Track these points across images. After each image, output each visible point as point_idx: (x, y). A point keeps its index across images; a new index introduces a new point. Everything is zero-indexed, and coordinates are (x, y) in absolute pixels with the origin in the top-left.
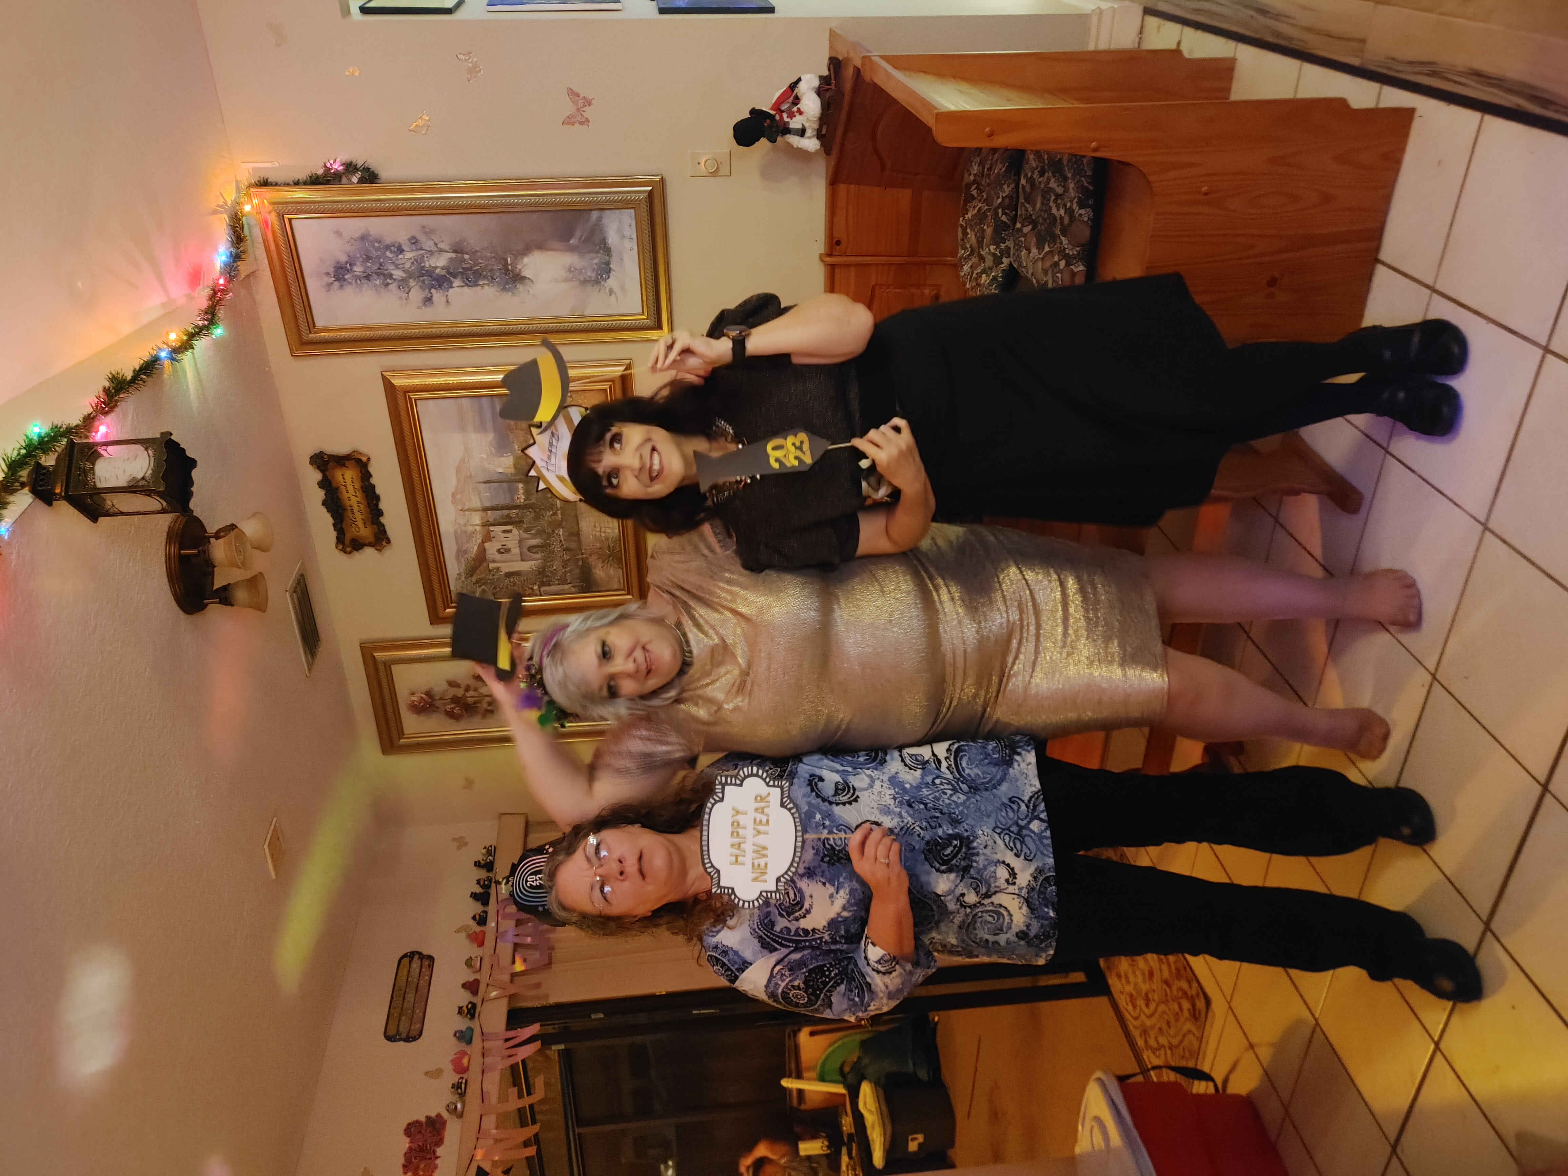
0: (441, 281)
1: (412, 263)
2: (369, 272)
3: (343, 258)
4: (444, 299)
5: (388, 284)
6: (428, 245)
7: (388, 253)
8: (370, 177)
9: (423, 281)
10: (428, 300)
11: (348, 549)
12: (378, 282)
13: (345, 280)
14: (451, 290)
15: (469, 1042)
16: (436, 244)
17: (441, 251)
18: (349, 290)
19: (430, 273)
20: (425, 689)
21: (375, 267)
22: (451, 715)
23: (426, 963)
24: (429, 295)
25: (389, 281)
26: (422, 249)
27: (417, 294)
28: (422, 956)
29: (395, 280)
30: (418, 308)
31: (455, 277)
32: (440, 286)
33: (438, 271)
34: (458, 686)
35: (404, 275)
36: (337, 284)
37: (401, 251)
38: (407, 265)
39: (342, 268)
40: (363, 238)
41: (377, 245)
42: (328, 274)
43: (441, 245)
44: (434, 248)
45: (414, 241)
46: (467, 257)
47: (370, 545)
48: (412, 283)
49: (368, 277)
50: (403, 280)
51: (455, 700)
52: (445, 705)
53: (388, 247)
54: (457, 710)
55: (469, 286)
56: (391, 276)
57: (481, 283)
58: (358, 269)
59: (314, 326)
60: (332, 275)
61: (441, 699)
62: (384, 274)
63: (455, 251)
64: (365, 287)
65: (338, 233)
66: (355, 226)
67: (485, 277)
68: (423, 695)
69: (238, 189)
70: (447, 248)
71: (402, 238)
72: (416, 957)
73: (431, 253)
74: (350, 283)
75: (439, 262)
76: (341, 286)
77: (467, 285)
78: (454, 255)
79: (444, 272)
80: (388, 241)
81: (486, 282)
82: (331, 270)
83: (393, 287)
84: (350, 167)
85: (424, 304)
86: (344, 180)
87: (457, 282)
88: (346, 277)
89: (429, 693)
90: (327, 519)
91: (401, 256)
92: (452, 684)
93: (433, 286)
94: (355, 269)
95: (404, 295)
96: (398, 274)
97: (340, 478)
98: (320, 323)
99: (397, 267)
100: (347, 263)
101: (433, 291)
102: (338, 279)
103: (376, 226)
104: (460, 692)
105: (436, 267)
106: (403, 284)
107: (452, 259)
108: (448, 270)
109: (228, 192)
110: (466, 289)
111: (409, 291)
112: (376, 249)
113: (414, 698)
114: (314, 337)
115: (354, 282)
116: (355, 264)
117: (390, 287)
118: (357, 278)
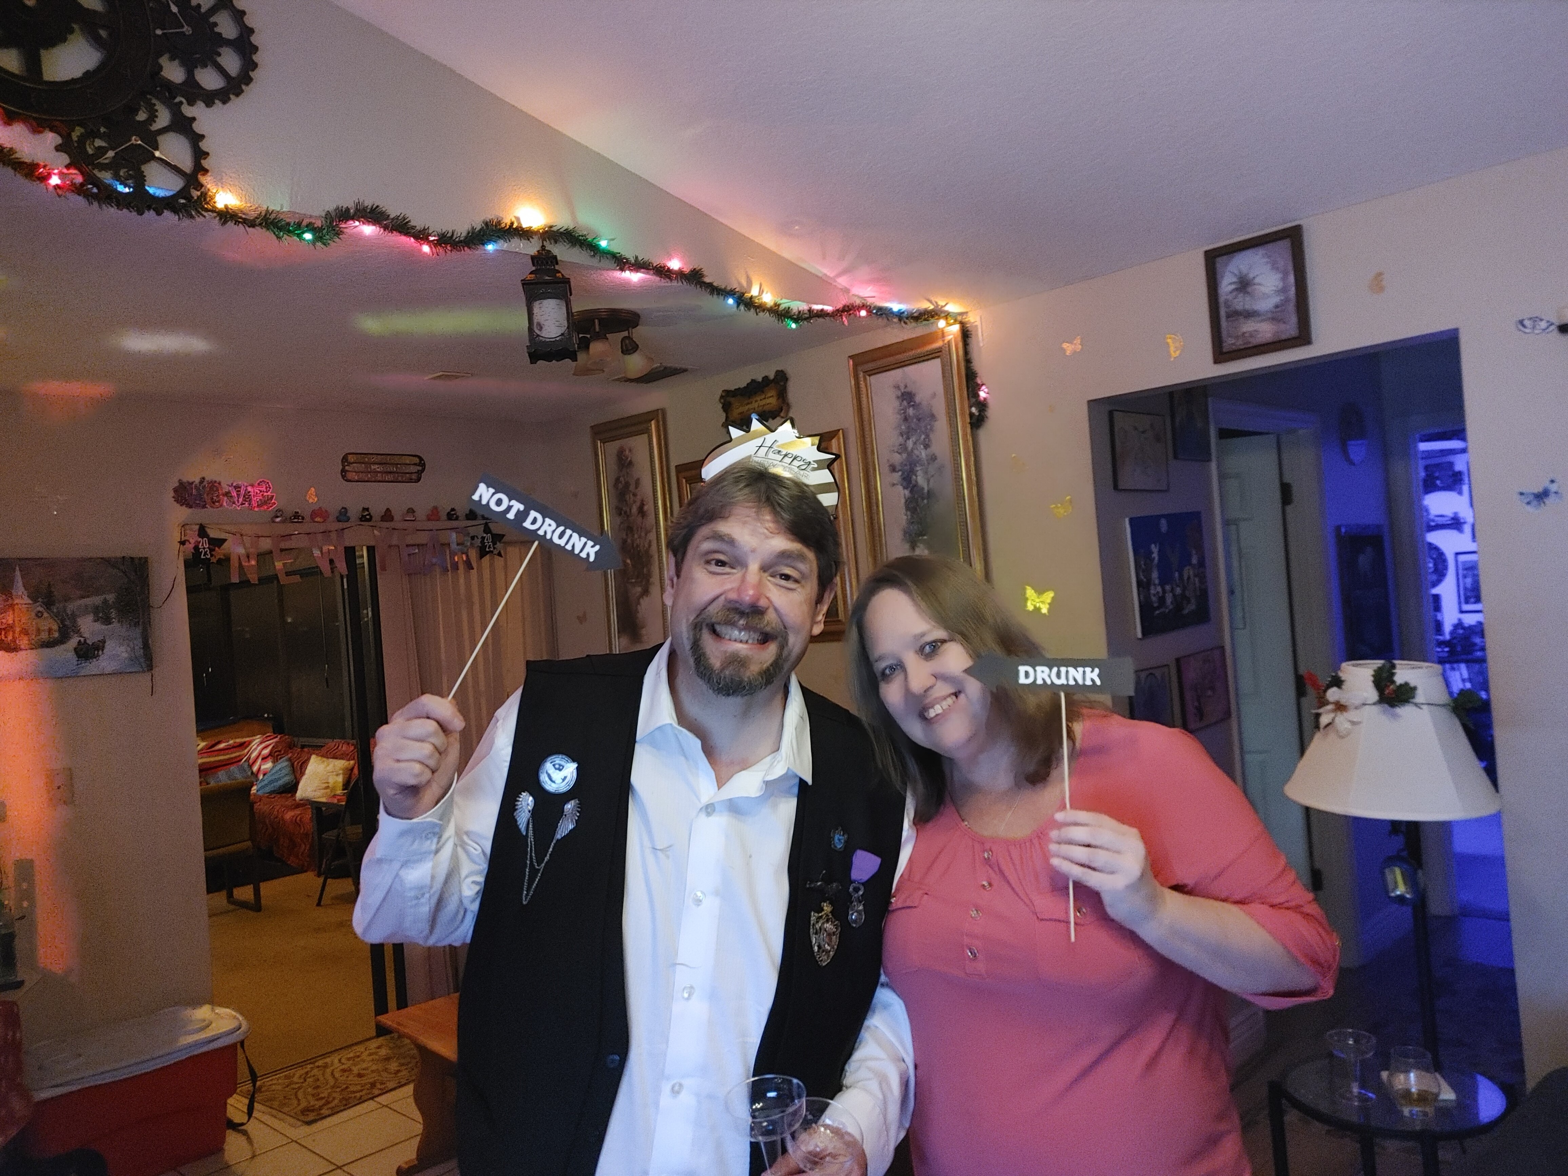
0: (908, 480)
1: (918, 456)
2: (910, 420)
3: (918, 399)
4: (895, 482)
5: (902, 436)
6: (932, 470)
7: (923, 437)
8: (977, 422)
9: (906, 465)
10: (893, 469)
11: (722, 401)
12: (903, 427)
13: (903, 400)
14: (900, 488)
15: (337, 520)
16: (933, 476)
17: (928, 481)
18: (896, 403)
19: (912, 471)
20: (633, 460)
21: (913, 426)
22: (617, 480)
23: (414, 477)
24: (897, 470)
25: (905, 437)
26: (929, 464)
27: (897, 459)
28: (420, 473)
29: (906, 442)
30: (888, 460)
31: (911, 492)
32: (904, 479)
33: (914, 477)
34: (636, 488)
35: (910, 449)
36: (900, 394)
37: (926, 446)
38: (916, 452)
39: (911, 398)
40: (933, 417)
41: (928, 427)
43: (932, 481)
44: (930, 474)
45: (933, 458)
46: (925, 501)
47: (727, 417)
48: (905, 455)
49: (906, 419)
50: (906, 449)
51: (627, 485)
52: (623, 476)
53: (927, 436)
54: (620, 486)
55: (906, 502)
56: (908, 438)
57: (909, 513)
58: (911, 411)
59: (870, 375)
60: (906, 390)
61: (627, 473)
62: (908, 433)
63: (928, 492)
64: (898, 416)
65: (934, 395)
66: (940, 407)
67: (912, 516)
68: (629, 459)
69: (962, 314)
70: (931, 486)
71: (935, 448)
72: (420, 468)
73: (926, 473)
74: (901, 404)
75: (920, 479)
76: (898, 397)
77: (906, 501)
78: (926, 491)
79: (913, 482)
80: (931, 436)
81: (909, 517)
82: (909, 390)
83: (901, 440)
84: (982, 406)
85: (890, 466)
86: (973, 400)
87: (907, 492)
88: (905, 402)
89: (631, 463)
90: (743, 383)
91: (922, 446)
92: (638, 482)
93: (903, 474)
94: (911, 409)
95: (896, 450)
96: (910, 444)
97: (770, 395)
98: (873, 380)
99: (915, 443)
100: (915, 402)
101: (900, 473)
102: (903, 394)
103: (941, 425)
104: (632, 488)
105: (916, 476)
106: (903, 448)
107: (923, 489)
108: (916, 485)
109: (953, 308)
110: (903, 501)
111: (899, 453)
112: (926, 427)
113: (627, 452)
114: (861, 375)
115: (902, 408)
116: (914, 409)
117: (901, 438)
118: (905, 410)
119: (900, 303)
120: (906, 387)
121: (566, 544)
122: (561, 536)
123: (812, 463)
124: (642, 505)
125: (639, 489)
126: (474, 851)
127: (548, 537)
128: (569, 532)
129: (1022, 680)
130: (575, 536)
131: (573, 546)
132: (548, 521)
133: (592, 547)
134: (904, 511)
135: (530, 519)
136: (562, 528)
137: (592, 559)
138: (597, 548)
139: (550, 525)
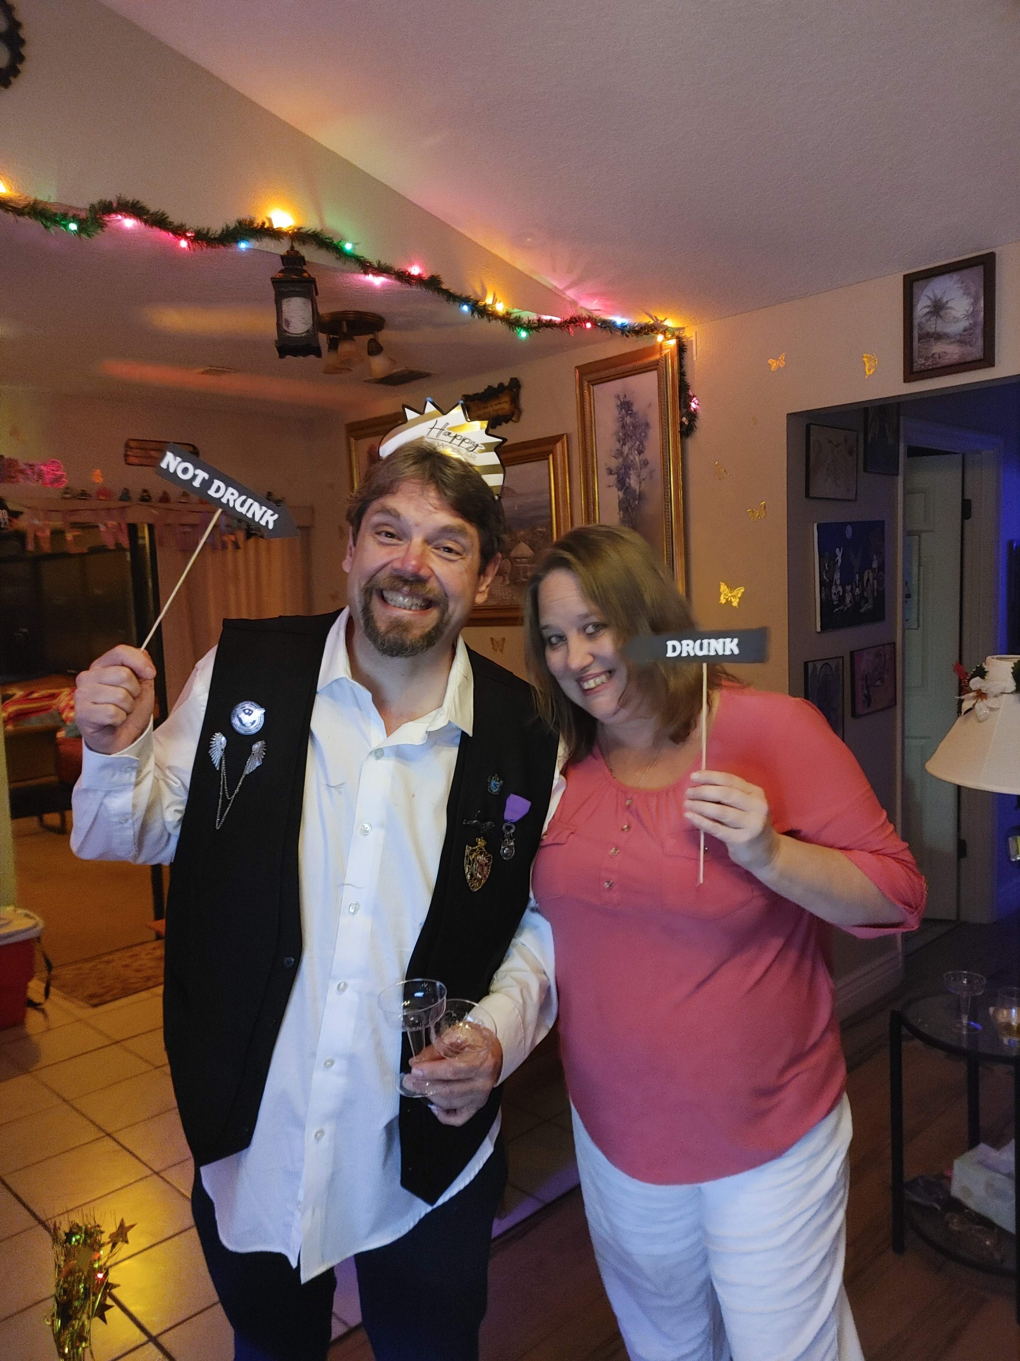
0: (622, 483)
1: (632, 461)
2: (627, 428)
3: (635, 408)
4: (611, 484)
5: (620, 442)
6: (644, 473)
7: (638, 443)
8: (687, 431)
9: (621, 468)
10: (610, 472)
12: (621, 434)
13: (621, 409)
14: (615, 489)
15: (121, 499)
16: (644, 479)
17: (640, 484)
18: (616, 412)
19: (627, 475)
21: (629, 433)
24: (613, 473)
26: (641, 468)
27: (614, 463)
29: (622, 447)
30: (606, 464)
31: (624, 493)
32: (619, 481)
33: (628, 480)
35: (625, 454)
36: (619, 403)
37: (640, 452)
38: (631, 457)
39: (629, 407)
40: (647, 425)
41: (643, 434)
43: (643, 483)
44: (642, 477)
45: (645, 463)
46: (637, 502)
48: (621, 460)
49: (623, 426)
50: (622, 453)
53: (641, 443)
56: (624, 444)
57: (621, 512)
58: (628, 420)
59: (593, 385)
60: (625, 400)
62: (625, 439)
63: (640, 493)
64: (617, 424)
65: (650, 405)
66: (654, 417)
67: (624, 515)
69: (679, 329)
70: (642, 488)
71: (647, 455)
73: (639, 476)
74: (620, 413)
75: (633, 482)
76: (618, 406)
77: (620, 502)
78: (637, 493)
79: (627, 485)
80: (645, 443)
81: (622, 516)
82: (627, 399)
83: (618, 446)
84: (693, 416)
85: (608, 469)
86: (684, 410)
87: (621, 494)
88: (623, 410)
90: (480, 389)
91: (636, 452)
93: (618, 476)
94: (628, 417)
95: (613, 454)
96: (626, 449)
97: (504, 400)
98: (595, 389)
99: (630, 449)
100: (632, 411)
101: (616, 476)
102: (622, 403)
103: (655, 434)
105: (630, 479)
106: (620, 453)
107: (635, 491)
108: (629, 487)
109: (670, 323)
110: (617, 501)
111: (616, 458)
112: (640, 434)
114: (586, 384)
115: (620, 416)
116: (631, 417)
117: (618, 443)
118: (623, 419)
119: (623, 317)
120: (625, 396)
121: (247, 511)
122: (242, 505)
123: (480, 445)
126: (174, 784)
127: (231, 505)
128: (250, 501)
129: (670, 654)
130: (256, 505)
131: (254, 515)
132: (231, 490)
133: (272, 515)
134: (618, 511)
135: (214, 487)
136: (244, 497)
137: (271, 526)
138: (276, 516)
139: (232, 494)
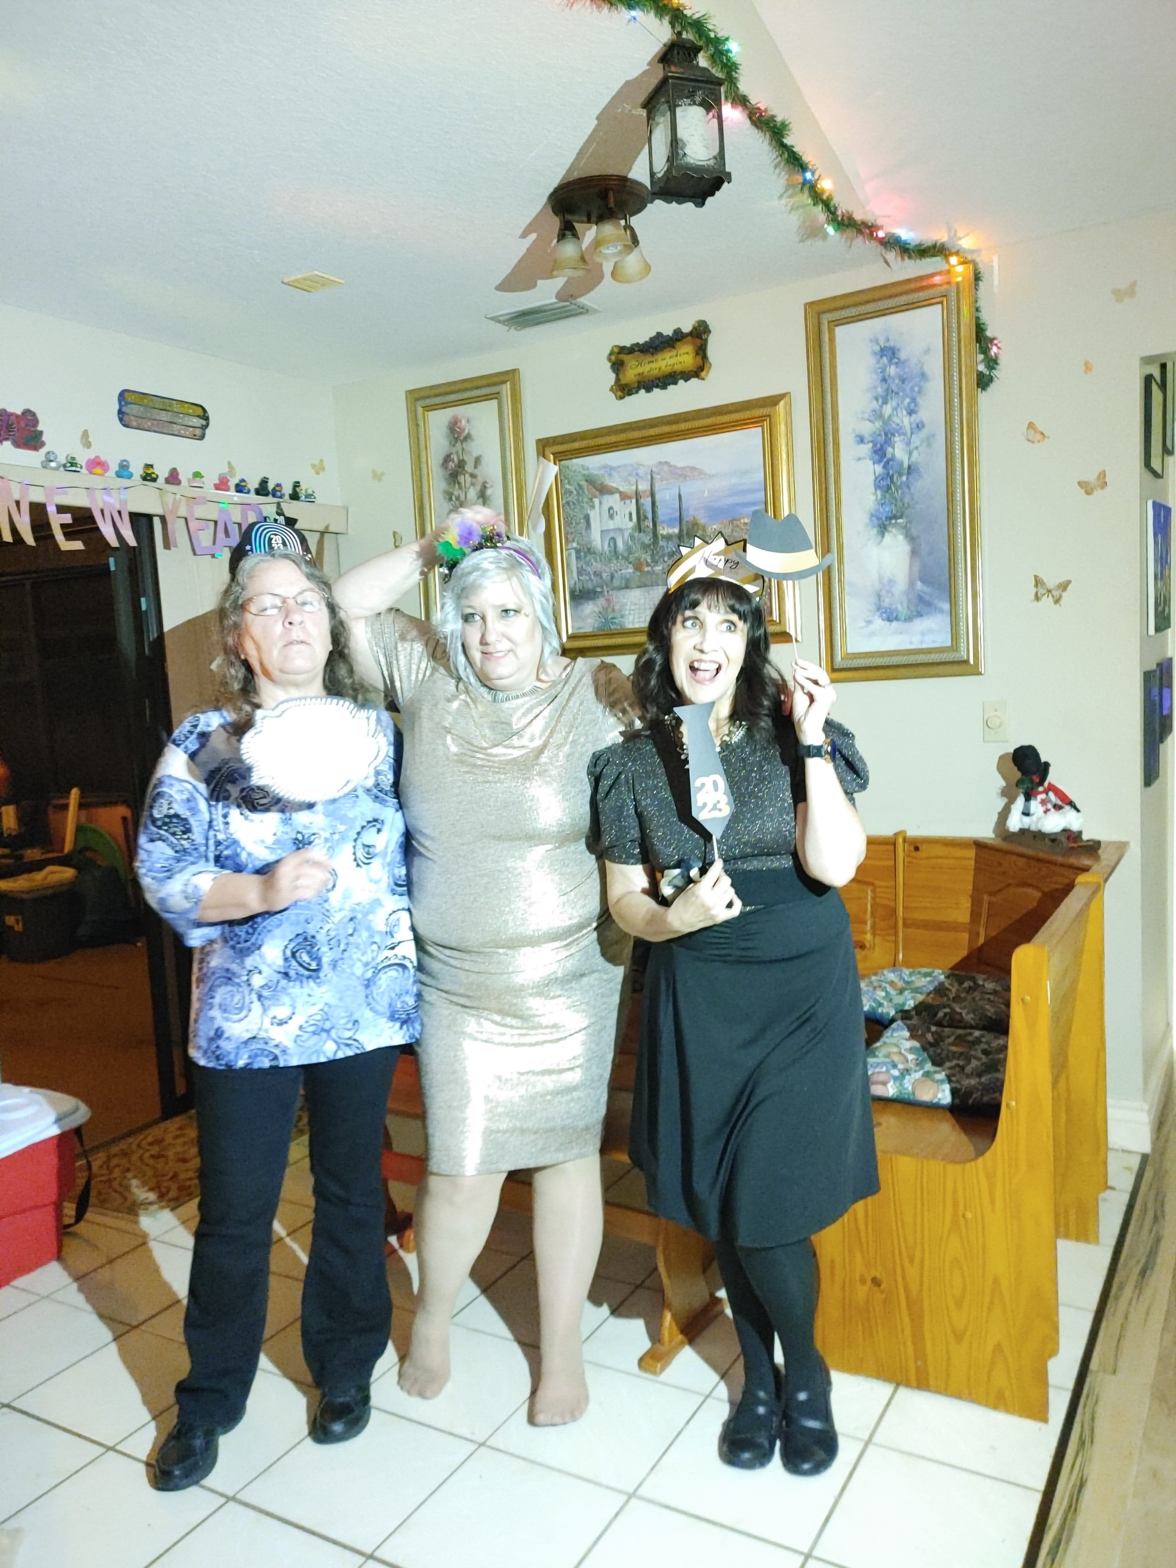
0: (880, 453)
1: (898, 425)
2: (890, 381)
3: (903, 355)
4: (862, 456)
5: (877, 400)
6: (916, 440)
7: (907, 400)
8: (983, 382)
9: (880, 435)
10: (861, 440)
11: (613, 358)
12: (879, 390)
13: (881, 357)
14: (871, 463)
15: (119, 475)
16: (917, 448)
17: (910, 454)
18: (872, 361)
19: (888, 441)
20: (473, 433)
21: (894, 388)
22: (447, 459)
23: (198, 432)
24: (865, 441)
25: (880, 401)
26: (912, 434)
27: (868, 428)
28: (204, 427)
29: (881, 407)
30: (854, 430)
31: (885, 467)
32: (875, 452)
33: (890, 450)
34: (476, 467)
35: (886, 416)
36: (877, 349)
37: (911, 413)
38: (896, 419)
39: (894, 353)
40: (923, 376)
41: (916, 389)
42: (888, 340)
43: (915, 452)
44: (912, 446)
45: (920, 426)
46: (904, 478)
47: (618, 379)
48: (878, 424)
49: (884, 380)
50: (881, 415)
51: (461, 464)
52: (457, 453)
53: (914, 400)
54: (451, 465)
55: (875, 480)
56: (885, 402)
57: (879, 492)
58: (892, 370)
59: (836, 326)
60: (887, 345)
61: (463, 449)
62: (887, 395)
63: (909, 467)
64: (875, 377)
65: (927, 351)
66: (935, 367)
67: (884, 497)
68: (466, 432)
69: (975, 251)
70: (913, 459)
71: (923, 415)
72: (204, 423)
73: (908, 443)
74: (878, 362)
75: (899, 451)
76: (875, 353)
77: (876, 478)
78: (906, 465)
79: (889, 456)
80: (920, 400)
81: (879, 497)
82: (891, 344)
83: (875, 405)
84: (992, 363)
85: (857, 436)
86: (983, 356)
87: (879, 469)
88: (885, 359)
89: (468, 437)
90: (643, 337)
91: (905, 412)
92: (477, 461)
93: (875, 445)
94: (893, 367)
95: (866, 416)
96: (887, 410)
97: (684, 351)
98: (839, 331)
99: (895, 409)
100: (898, 359)
101: (871, 445)
102: (882, 350)
103: (935, 389)
104: (469, 467)
105: (894, 448)
106: (877, 415)
107: (902, 463)
108: (893, 458)
109: (966, 243)
110: (872, 478)
111: (870, 421)
112: (912, 389)
113: (463, 422)
114: (824, 325)
115: (879, 366)
116: (897, 367)
117: (875, 402)
118: (883, 370)
124: (484, 487)
125: (480, 468)
134: (873, 490)
